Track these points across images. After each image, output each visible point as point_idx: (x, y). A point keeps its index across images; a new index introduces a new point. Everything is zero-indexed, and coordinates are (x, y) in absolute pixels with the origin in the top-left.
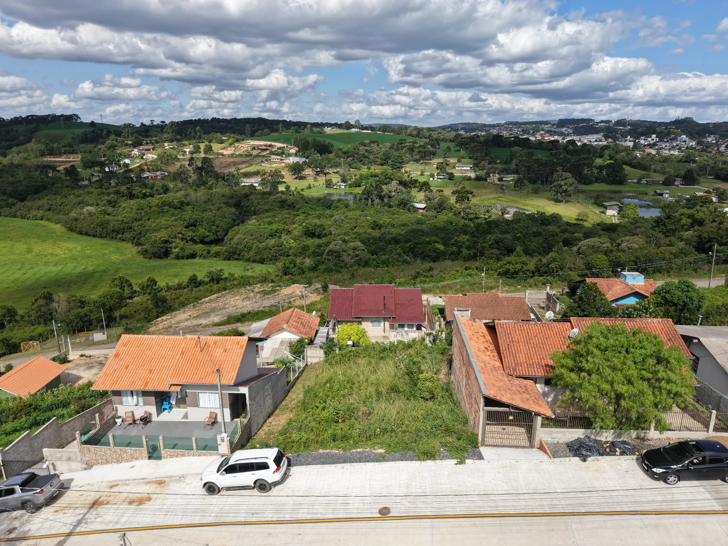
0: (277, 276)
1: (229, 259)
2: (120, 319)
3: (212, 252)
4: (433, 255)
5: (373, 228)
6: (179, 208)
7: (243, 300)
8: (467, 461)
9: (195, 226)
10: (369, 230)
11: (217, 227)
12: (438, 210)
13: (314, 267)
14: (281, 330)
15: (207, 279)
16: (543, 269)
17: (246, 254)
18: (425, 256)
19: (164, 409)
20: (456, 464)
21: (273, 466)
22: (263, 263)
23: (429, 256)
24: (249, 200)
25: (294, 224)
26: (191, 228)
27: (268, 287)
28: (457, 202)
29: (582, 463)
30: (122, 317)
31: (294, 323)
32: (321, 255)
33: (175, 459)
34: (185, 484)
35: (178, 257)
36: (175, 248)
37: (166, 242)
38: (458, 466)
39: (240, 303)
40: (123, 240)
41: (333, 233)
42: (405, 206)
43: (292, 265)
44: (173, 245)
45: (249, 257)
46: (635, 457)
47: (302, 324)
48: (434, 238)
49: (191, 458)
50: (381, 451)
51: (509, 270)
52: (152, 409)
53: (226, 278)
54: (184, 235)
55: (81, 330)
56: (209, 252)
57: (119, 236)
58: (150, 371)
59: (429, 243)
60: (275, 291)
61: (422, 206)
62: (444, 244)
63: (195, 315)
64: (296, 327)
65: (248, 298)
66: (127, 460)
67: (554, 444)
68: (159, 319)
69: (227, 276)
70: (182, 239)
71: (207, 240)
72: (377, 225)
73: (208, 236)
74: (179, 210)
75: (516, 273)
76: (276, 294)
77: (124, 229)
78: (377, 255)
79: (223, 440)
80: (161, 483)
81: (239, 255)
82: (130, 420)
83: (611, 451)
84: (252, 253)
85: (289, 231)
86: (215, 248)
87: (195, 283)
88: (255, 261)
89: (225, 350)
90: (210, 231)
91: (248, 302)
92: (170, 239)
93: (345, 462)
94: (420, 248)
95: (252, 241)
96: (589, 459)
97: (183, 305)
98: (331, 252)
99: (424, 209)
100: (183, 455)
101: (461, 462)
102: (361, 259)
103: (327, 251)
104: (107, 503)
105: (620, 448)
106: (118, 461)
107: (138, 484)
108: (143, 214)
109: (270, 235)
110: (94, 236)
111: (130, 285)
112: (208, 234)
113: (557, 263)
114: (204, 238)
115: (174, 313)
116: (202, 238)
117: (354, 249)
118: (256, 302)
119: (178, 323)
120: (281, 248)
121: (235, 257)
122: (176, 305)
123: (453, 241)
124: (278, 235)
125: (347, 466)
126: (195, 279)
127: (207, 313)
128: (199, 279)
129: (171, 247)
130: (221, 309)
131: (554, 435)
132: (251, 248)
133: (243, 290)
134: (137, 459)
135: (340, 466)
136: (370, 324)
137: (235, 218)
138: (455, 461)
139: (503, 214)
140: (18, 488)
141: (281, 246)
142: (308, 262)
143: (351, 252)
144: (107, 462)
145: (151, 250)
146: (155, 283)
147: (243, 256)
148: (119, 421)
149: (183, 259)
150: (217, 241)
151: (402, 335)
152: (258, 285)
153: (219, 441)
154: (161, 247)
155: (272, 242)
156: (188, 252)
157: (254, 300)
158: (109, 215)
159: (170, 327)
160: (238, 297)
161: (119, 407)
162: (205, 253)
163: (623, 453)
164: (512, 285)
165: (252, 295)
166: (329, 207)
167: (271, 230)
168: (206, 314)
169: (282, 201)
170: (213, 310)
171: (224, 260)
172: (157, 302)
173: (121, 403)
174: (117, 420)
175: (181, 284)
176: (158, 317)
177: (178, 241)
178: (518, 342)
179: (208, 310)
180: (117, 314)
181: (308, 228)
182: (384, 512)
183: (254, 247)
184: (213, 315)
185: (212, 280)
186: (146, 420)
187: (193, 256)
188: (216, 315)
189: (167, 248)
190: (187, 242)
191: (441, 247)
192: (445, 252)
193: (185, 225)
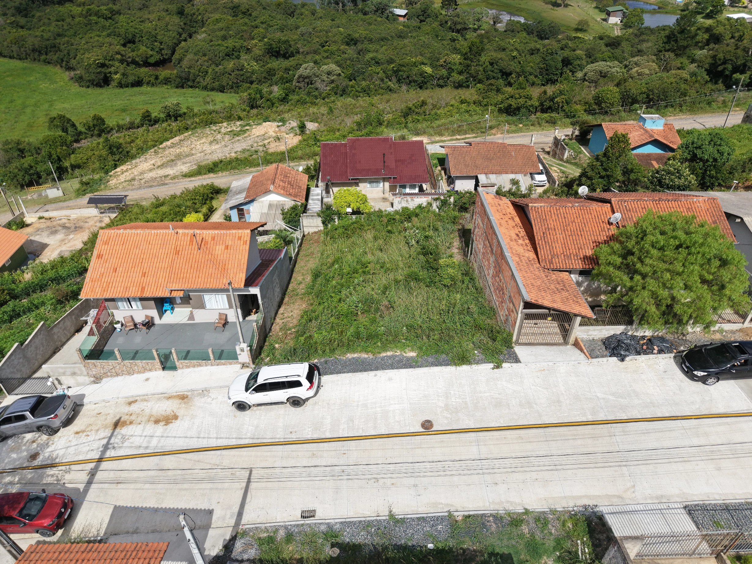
0: (244, 110)
1: (182, 87)
2: (72, 170)
3: (161, 78)
4: (420, 79)
5: (348, 44)
6: (110, 18)
7: (211, 143)
8: (505, 365)
9: (134, 42)
10: (342, 47)
11: (161, 43)
12: (422, 18)
13: (284, 98)
14: (267, 192)
15: (162, 116)
16: (547, 104)
17: (202, 80)
18: (410, 82)
19: (166, 311)
20: (493, 369)
21: (306, 383)
22: (223, 92)
23: (415, 81)
24: (193, 5)
25: (253, 39)
26: (129, 45)
27: (236, 126)
28: (442, 7)
29: (620, 363)
30: (74, 167)
31: (281, 184)
32: (290, 81)
33: (191, 369)
34: (209, 400)
35: (121, 85)
36: (116, 73)
37: (103, 65)
38: (495, 370)
39: (207, 148)
40: (49, 63)
41: (301, 50)
42: (382, 13)
43: (258, 96)
44: (112, 69)
45: (205, 84)
46: (672, 355)
47: (289, 183)
48: (419, 58)
49: (209, 367)
50: (413, 354)
51: (511, 105)
52: (153, 313)
53: (185, 114)
54: (122, 55)
55: (30, 184)
56: (157, 78)
57: (43, 57)
58: (144, 275)
59: (415, 64)
60: (245, 131)
61: (403, 12)
62: (432, 66)
63: (159, 164)
64: (284, 188)
65: (215, 141)
66: (139, 372)
67: (590, 341)
68: (118, 169)
69: (186, 111)
70: (122, 61)
71: (152, 60)
72: (352, 40)
73: (152, 56)
74: (110, 21)
75: (518, 109)
76: (246, 135)
77: (47, 48)
78: (355, 80)
79: (242, 350)
80: (183, 397)
81: (194, 81)
82: (130, 325)
83: (648, 348)
84: (208, 79)
85: (248, 49)
86: (164, 73)
87: (150, 121)
88: (212, 89)
89: (227, 247)
90: (152, 49)
91: (217, 146)
92: (107, 62)
93: (377, 369)
94: (405, 71)
95: (206, 63)
96: (627, 359)
97: (142, 150)
98: (302, 78)
99: (404, 16)
100: (200, 365)
101: (498, 367)
102: (337, 87)
103: (296, 76)
104: (131, 423)
105: (658, 347)
106: (129, 374)
107: (159, 399)
108: (65, 27)
109: (226, 55)
110: (11, 57)
111: (73, 125)
112: (151, 53)
113: (563, 97)
114: (147, 58)
115: (134, 161)
116: (144, 59)
117: (329, 73)
118: (226, 146)
119: (142, 173)
120: (241, 73)
121: (190, 83)
122: (134, 151)
123: (442, 61)
124: (236, 54)
125: (380, 373)
126: (148, 116)
127: (173, 161)
128: (153, 115)
129: (110, 73)
130: (187, 156)
131: (590, 333)
132: (207, 72)
133: (207, 131)
134: (150, 370)
135: (372, 373)
136: (368, 185)
137: (181, 30)
138: (491, 365)
139: (494, 22)
140: (28, 414)
141: (242, 70)
142: (277, 91)
143: (325, 77)
144: (117, 375)
145: (86, 77)
146: (102, 121)
147: (198, 83)
148: (118, 326)
149: (127, 87)
150: (162, 63)
151: (407, 201)
152: (225, 124)
153: (238, 352)
154: (98, 73)
155: (230, 65)
156: (131, 79)
157: (223, 143)
158: (22, 27)
159: (133, 179)
160: (204, 140)
161: (115, 312)
162: (152, 79)
163: (660, 351)
164: (514, 123)
165: (219, 136)
166: (292, 14)
167: (227, 47)
168: (172, 162)
169: (234, 7)
170: (179, 157)
171: (177, 87)
172: (110, 148)
173: (117, 308)
174: (115, 326)
175: (134, 123)
176: (116, 166)
177: (117, 64)
178: (555, 229)
179: (173, 158)
180: (67, 164)
181: (271, 45)
182: (427, 425)
183: (210, 70)
184: (179, 163)
185: (169, 116)
186: (149, 324)
187: (138, 83)
188: (184, 163)
189: (105, 74)
190: (128, 65)
191: (428, 70)
192: (433, 76)
193: (122, 42)
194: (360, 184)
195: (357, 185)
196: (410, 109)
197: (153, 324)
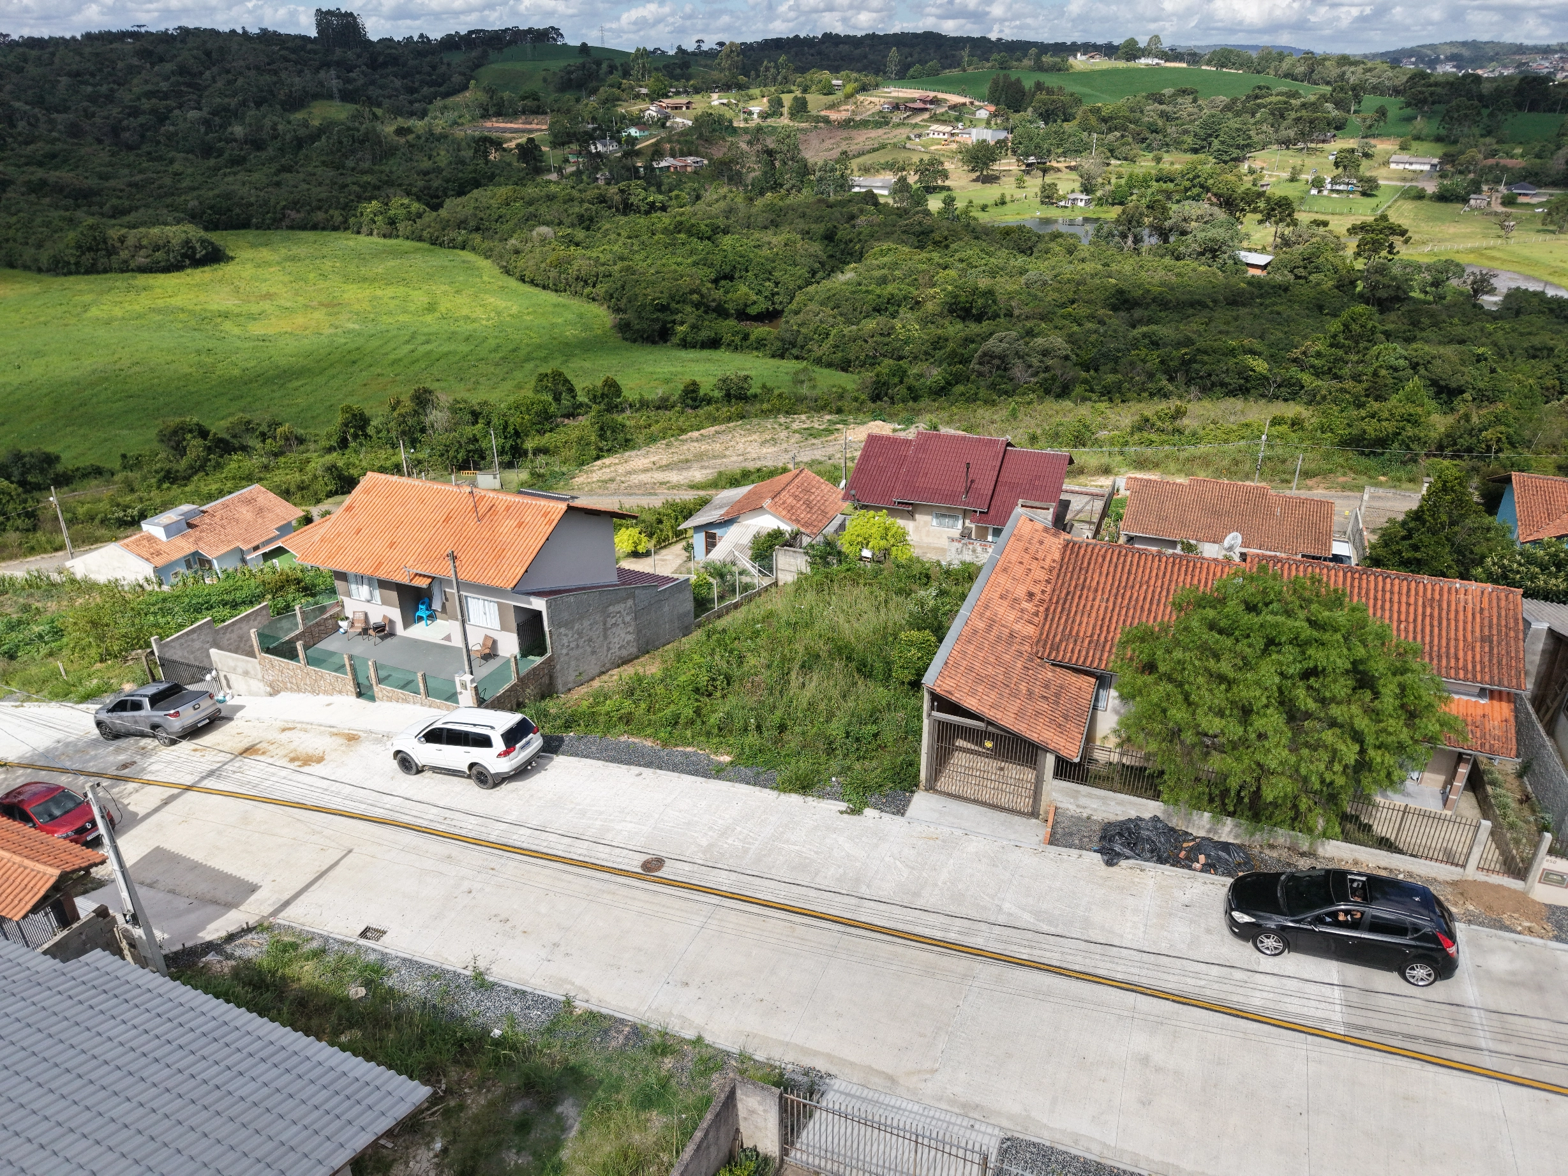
0: (856, 399)
1: (782, 357)
2: (534, 454)
3: (752, 337)
4: (1234, 381)
5: (1115, 308)
6: (709, 238)
7: (764, 443)
8: (869, 812)
9: (732, 279)
10: (1101, 312)
11: (777, 284)
12: (1301, 272)
13: (943, 388)
14: (758, 509)
15: (717, 394)
17: (815, 348)
18: (1213, 385)
19: (420, 619)
20: (842, 812)
21: (499, 745)
22: (846, 371)
23: (1223, 384)
24: (854, 226)
25: (934, 285)
26: (723, 282)
27: (820, 422)
28: (1358, 255)
29: (1103, 866)
30: (538, 451)
31: (790, 500)
32: (965, 361)
33: (394, 704)
35: (685, 344)
36: (682, 324)
37: (663, 308)
38: (845, 816)
39: (754, 450)
40: (594, 300)
41: (1016, 312)
42: (1214, 257)
43: (896, 380)
44: (678, 317)
45: (820, 353)
46: (1229, 881)
48: (1256, 344)
49: (418, 707)
50: (727, 759)
52: (395, 614)
53: (755, 396)
54: (702, 296)
55: (463, 466)
56: (746, 337)
57: (587, 290)
59: (1232, 352)
60: (831, 432)
61: (1262, 259)
62: (1272, 358)
63: (664, 463)
65: (774, 441)
66: (326, 692)
67: (1079, 818)
68: (599, 463)
69: (759, 391)
70: (697, 306)
71: (753, 311)
72: (1126, 301)
73: (755, 303)
74: (706, 242)
76: (832, 437)
77: (597, 276)
78: (1096, 370)
79: (464, 686)
80: (352, 738)
81: (802, 347)
82: (359, 626)
83: (1187, 858)
84: (827, 346)
85: (918, 303)
86: (760, 330)
87: (694, 400)
88: (829, 365)
90: (759, 293)
91: (771, 450)
92: (673, 305)
93: (648, 765)
94: (1204, 363)
95: (831, 320)
96: (1124, 863)
97: (652, 440)
98: (988, 357)
99: (1264, 267)
100: (406, 701)
101: (856, 811)
102: (1054, 378)
103: (979, 353)
104: (263, 754)
105: (1208, 856)
106: (313, 692)
107: (321, 733)
108: (635, 248)
109: (875, 310)
110: (544, 287)
111: (571, 390)
112: (755, 298)
114: (746, 305)
115: (627, 454)
116: (741, 306)
117: (1045, 353)
118: (786, 451)
119: (629, 473)
120: (887, 340)
121: (795, 351)
122: (641, 438)
123: (1296, 353)
124: (891, 309)
125: (648, 772)
126: (693, 391)
127: (687, 461)
128: (702, 393)
129: (674, 322)
130: (715, 457)
131: (1083, 801)
132: (828, 334)
133: (769, 423)
134: (340, 692)
135: (635, 770)
136: (934, 521)
137: (817, 265)
138: (843, 806)
139: (1476, 292)
140: (146, 702)
141: (889, 334)
142: (935, 374)
143: (1035, 362)
144: (299, 690)
145: (636, 325)
146: (618, 391)
147: (810, 351)
148: (344, 624)
149: (694, 347)
150: (770, 316)
151: (974, 551)
152: (803, 417)
153: (459, 689)
154: (653, 320)
155: (870, 325)
156: (704, 334)
157: (785, 446)
158: (577, 245)
159: (612, 480)
160: (755, 437)
161: (346, 600)
162: (737, 339)
163: (1208, 868)
165: (783, 434)
166: (1028, 251)
167: (879, 296)
168: (685, 464)
169: (923, 233)
170: (700, 457)
171: (773, 356)
172: (602, 429)
173: (349, 594)
174: (341, 623)
175: (667, 400)
176: (598, 458)
177: (689, 309)
179: (690, 457)
180: (529, 444)
181: (956, 297)
182: (653, 865)
183: (834, 332)
184: (695, 465)
185: (728, 396)
187: (714, 344)
188: (702, 467)
189: (665, 323)
190: (706, 312)
191: (1260, 366)
192: (1267, 379)
193: (713, 276)
194: (917, 516)
195: (911, 515)
196: (1147, 420)
197: (392, 634)
